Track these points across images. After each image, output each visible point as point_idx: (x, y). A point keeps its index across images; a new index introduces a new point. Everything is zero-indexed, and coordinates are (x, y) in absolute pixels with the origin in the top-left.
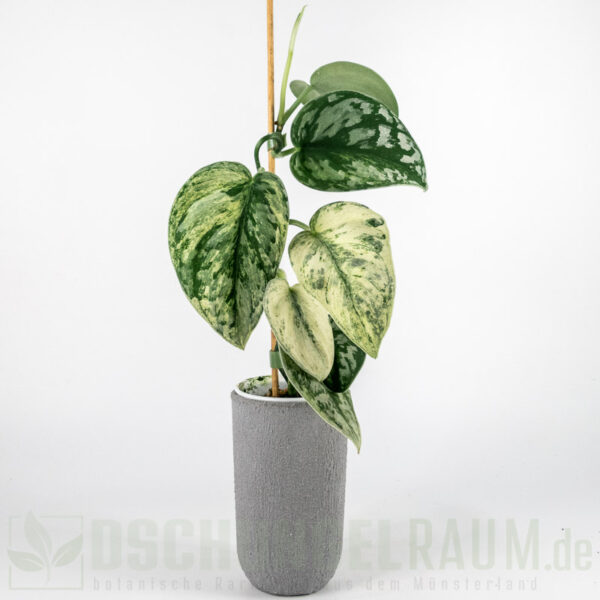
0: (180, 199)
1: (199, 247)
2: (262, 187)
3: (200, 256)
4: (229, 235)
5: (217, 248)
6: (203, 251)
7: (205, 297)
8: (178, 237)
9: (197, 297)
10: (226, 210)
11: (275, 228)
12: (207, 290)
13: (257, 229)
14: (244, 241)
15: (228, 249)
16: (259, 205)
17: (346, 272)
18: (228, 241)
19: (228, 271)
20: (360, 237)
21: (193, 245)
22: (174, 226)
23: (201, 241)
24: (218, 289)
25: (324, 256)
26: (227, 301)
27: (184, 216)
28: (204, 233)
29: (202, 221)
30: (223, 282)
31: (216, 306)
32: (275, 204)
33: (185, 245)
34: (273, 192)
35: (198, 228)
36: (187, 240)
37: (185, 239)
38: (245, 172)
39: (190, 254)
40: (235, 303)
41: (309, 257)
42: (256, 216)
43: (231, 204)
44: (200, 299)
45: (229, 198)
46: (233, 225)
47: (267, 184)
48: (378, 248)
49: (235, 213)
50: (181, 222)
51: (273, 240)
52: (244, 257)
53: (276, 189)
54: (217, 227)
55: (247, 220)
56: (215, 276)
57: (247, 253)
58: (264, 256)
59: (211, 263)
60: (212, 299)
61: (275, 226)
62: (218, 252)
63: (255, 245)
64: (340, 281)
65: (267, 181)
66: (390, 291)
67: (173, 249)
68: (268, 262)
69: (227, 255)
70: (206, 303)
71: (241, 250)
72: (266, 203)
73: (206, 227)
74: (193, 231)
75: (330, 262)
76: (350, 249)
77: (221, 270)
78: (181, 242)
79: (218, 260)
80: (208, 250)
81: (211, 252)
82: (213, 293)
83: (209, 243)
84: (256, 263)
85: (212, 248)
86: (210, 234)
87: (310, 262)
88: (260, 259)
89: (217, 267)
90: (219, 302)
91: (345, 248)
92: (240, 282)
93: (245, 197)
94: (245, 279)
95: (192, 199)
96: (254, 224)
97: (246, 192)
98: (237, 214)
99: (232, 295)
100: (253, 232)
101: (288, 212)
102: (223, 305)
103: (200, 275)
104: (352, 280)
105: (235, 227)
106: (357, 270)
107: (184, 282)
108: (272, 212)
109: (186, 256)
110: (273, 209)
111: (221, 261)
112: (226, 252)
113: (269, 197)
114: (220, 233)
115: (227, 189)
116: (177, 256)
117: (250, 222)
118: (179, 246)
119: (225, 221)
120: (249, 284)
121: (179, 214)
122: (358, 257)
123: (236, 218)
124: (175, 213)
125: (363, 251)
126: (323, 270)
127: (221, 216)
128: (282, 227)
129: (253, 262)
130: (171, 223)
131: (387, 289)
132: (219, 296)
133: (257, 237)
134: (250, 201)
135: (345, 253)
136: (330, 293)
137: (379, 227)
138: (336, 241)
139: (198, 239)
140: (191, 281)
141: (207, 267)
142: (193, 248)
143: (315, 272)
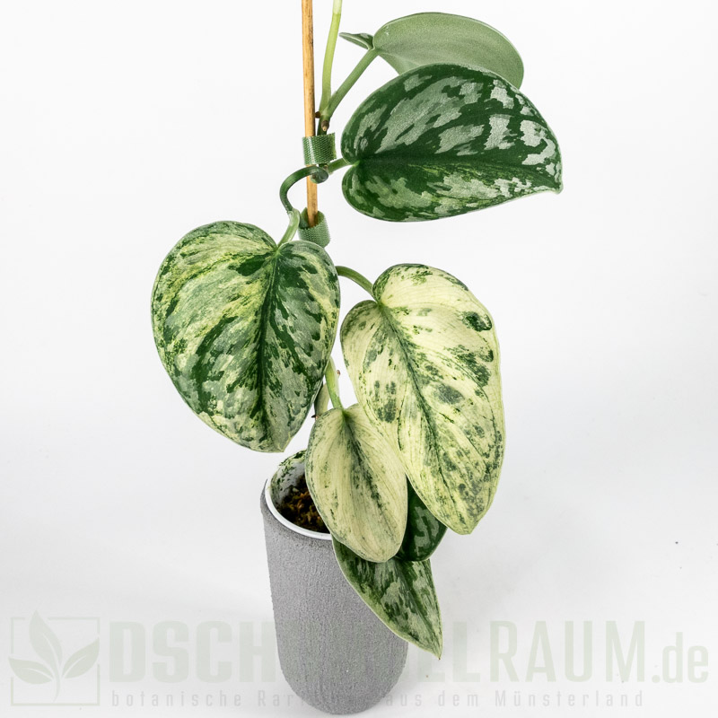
0: (164, 277)
1: (202, 350)
2: (295, 263)
3: (205, 362)
4: (246, 334)
5: (229, 352)
6: (208, 355)
7: (217, 412)
8: (167, 334)
9: (207, 411)
10: (239, 296)
11: (319, 321)
12: (220, 405)
13: (289, 323)
14: (271, 337)
15: (247, 353)
16: (290, 290)
17: (430, 404)
18: (247, 342)
19: (250, 381)
20: (454, 351)
21: (192, 348)
22: (160, 317)
23: (204, 341)
24: (237, 406)
25: (396, 358)
26: (252, 417)
27: (174, 303)
28: (208, 331)
29: (203, 314)
30: (244, 396)
31: (235, 424)
32: (317, 287)
33: (181, 347)
34: (312, 270)
35: (197, 325)
36: (182, 341)
37: (178, 339)
38: (265, 241)
39: (190, 360)
40: (265, 412)
41: (373, 355)
42: (286, 305)
43: (247, 286)
44: (211, 414)
45: (243, 279)
46: (251, 318)
47: (303, 258)
48: (482, 377)
49: (253, 300)
50: (170, 311)
51: (317, 337)
52: (272, 359)
53: (318, 266)
54: (227, 321)
55: (273, 308)
56: (231, 389)
57: (277, 355)
58: (302, 356)
59: (222, 373)
60: (229, 417)
61: (318, 318)
62: (231, 357)
63: (288, 342)
64: (420, 414)
65: (302, 254)
66: (497, 456)
67: (162, 350)
68: (309, 362)
69: (245, 362)
70: (219, 419)
71: (267, 351)
72: (303, 285)
73: (210, 322)
74: (190, 329)
75: (405, 372)
76: (438, 362)
77: (239, 382)
78: (173, 343)
79: (232, 367)
80: (217, 354)
81: (221, 358)
82: (230, 409)
83: (215, 343)
84: (291, 366)
85: (222, 352)
86: (217, 331)
87: (373, 365)
88: (298, 360)
89: (231, 377)
90: (241, 420)
91: (429, 358)
92: (268, 390)
93: (268, 276)
94: (277, 386)
95: (184, 276)
96: (285, 316)
97: (270, 268)
98: (257, 301)
99: (260, 404)
100: (284, 327)
101: (338, 295)
102: (246, 422)
103: (207, 386)
104: (439, 420)
105: (255, 321)
106: (447, 408)
107: (185, 395)
108: (312, 299)
109: (185, 361)
110: (314, 293)
111: (239, 370)
112: (244, 357)
113: (306, 276)
114: (232, 329)
115: (238, 262)
116: (169, 360)
117: (278, 312)
118: (170, 347)
119: (238, 312)
120: (285, 393)
121: (166, 300)
122: (449, 382)
123: (257, 306)
124: (160, 298)
125: (458, 373)
126: (393, 385)
127: (232, 305)
128: (330, 316)
129: (286, 366)
130: (154, 312)
131: (492, 454)
132: (239, 413)
133: (290, 333)
134: (277, 282)
135: (429, 368)
136: (404, 430)
137: (484, 333)
138: (415, 339)
139: (199, 341)
140: (195, 395)
141: (218, 378)
142: (193, 353)
143: (382, 388)
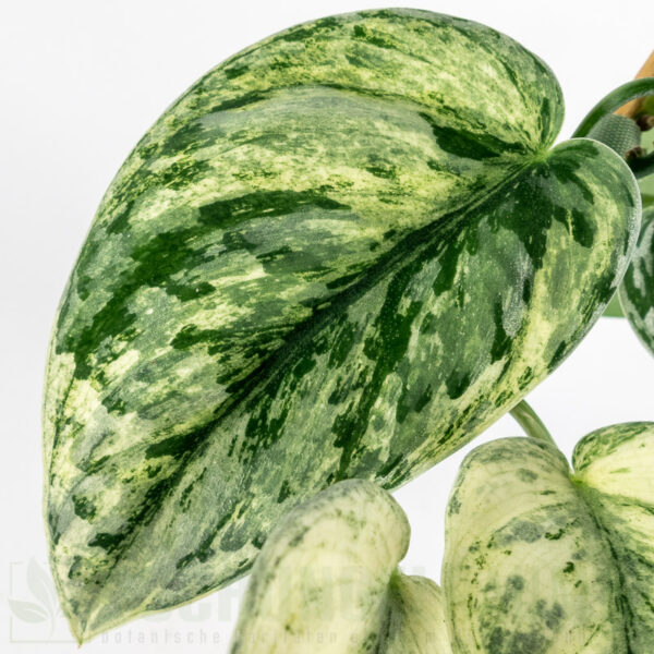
0: (283, 45)
1: (217, 214)
2: (562, 193)
3: (195, 244)
4: (334, 251)
5: (267, 260)
6: (217, 235)
7: (101, 377)
8: (184, 136)
9: (81, 359)
10: (390, 175)
11: (496, 355)
13: (436, 306)
14: (365, 311)
15: (297, 290)
16: (506, 237)
18: (319, 268)
19: (237, 359)
21: (203, 192)
22: (200, 103)
23: (238, 201)
24: (159, 388)
26: (154, 451)
27: (254, 97)
28: (267, 186)
30: (195, 378)
31: (106, 436)
32: (557, 282)
33: (180, 177)
34: (584, 233)
35: (263, 155)
36: (201, 166)
37: (196, 156)
38: (545, 109)
39: (173, 215)
40: (175, 479)
42: (464, 265)
43: (423, 168)
44: (82, 372)
45: (430, 149)
46: (375, 232)
47: (588, 195)
49: (409, 206)
50: (228, 105)
52: (321, 360)
53: (603, 235)
54: (321, 201)
55: (430, 254)
56: (186, 340)
57: (340, 356)
58: (385, 408)
59: (207, 289)
60: (115, 404)
61: (502, 347)
62: (259, 272)
63: (390, 349)
65: (594, 188)
67: (138, 162)
68: (378, 441)
69: (271, 307)
70: (87, 399)
71: (330, 333)
72: (536, 251)
73: (289, 174)
74: (240, 153)
77: (219, 340)
78: (179, 157)
79: (238, 295)
80: (232, 245)
81: (238, 258)
82: (136, 386)
83: (255, 224)
84: (341, 409)
85: (250, 247)
86: (283, 203)
88: (365, 410)
89: (215, 315)
90: (130, 432)
92: (240, 425)
93: (478, 186)
94: (265, 431)
95: (319, 72)
96: (442, 284)
97: (496, 175)
98: (413, 213)
99: (187, 446)
100: (416, 307)
101: (576, 338)
102: (129, 453)
103: (146, 301)
105: (374, 246)
108: (527, 296)
109: (156, 211)
110: (541, 289)
111: (245, 311)
112: (284, 295)
113: (559, 239)
114: (315, 222)
115: (445, 121)
116: (130, 192)
117: (432, 268)
118: (162, 164)
119: (358, 204)
120: (265, 462)
121: (243, 84)
123: (403, 222)
124: (234, 73)
127: (362, 179)
128: (517, 371)
129: (334, 399)
130: (199, 88)
132: (144, 412)
133: (415, 329)
134: (486, 208)
139: (234, 189)
140: (102, 296)
141: (186, 294)
142: (197, 204)
143: (526, 599)
